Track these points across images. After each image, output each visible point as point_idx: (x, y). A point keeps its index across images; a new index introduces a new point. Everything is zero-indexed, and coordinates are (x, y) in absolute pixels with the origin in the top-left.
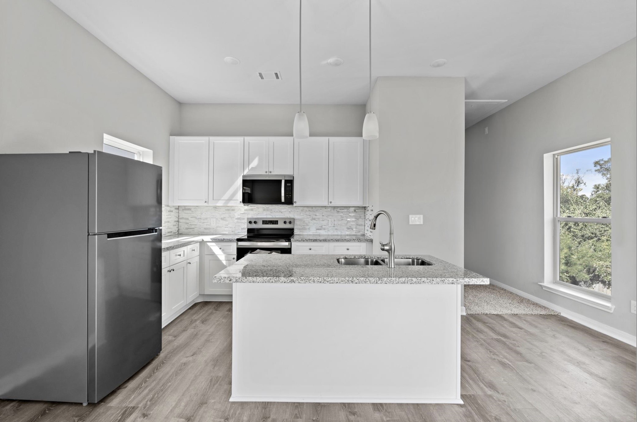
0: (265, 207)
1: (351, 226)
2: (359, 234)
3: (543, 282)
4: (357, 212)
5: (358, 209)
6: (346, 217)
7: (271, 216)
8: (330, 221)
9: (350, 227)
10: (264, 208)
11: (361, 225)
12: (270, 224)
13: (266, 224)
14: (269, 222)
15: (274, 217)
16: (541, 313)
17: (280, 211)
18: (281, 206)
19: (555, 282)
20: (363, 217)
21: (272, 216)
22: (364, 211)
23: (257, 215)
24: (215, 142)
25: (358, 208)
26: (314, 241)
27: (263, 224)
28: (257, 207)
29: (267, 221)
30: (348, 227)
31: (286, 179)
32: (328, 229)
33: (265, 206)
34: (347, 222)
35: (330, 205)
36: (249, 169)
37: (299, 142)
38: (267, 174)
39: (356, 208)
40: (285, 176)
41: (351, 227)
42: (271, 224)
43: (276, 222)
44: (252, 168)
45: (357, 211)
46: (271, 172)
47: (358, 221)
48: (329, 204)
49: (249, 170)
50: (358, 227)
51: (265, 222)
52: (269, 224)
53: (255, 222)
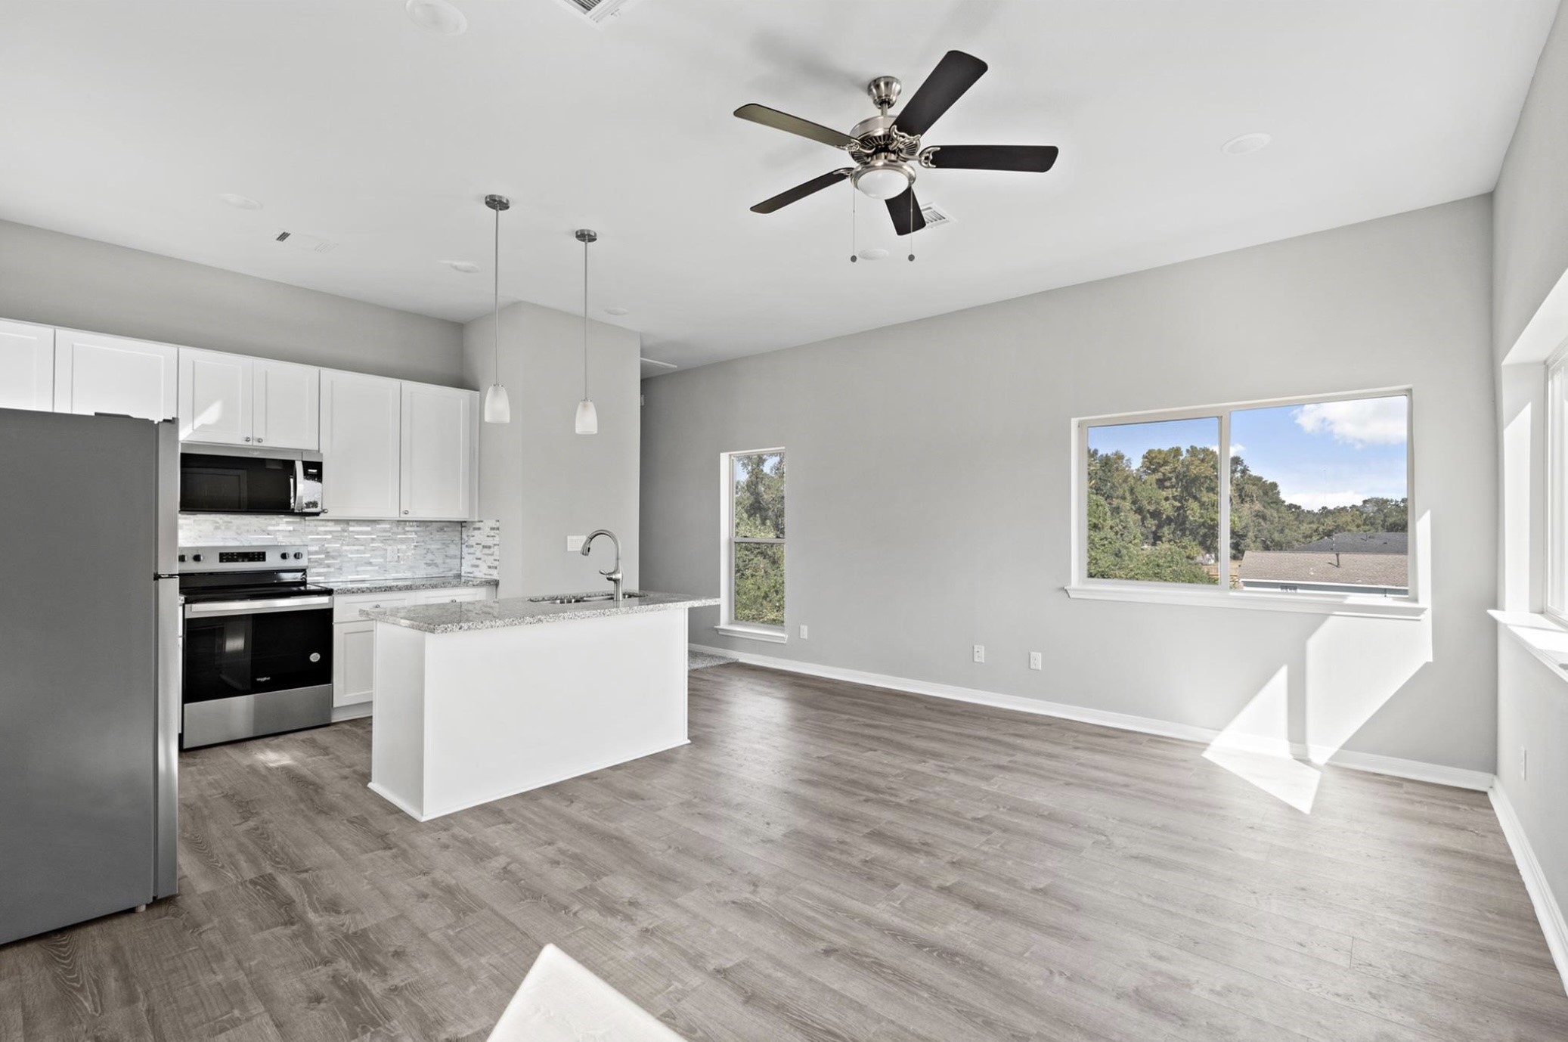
0: (221, 522)
1: (432, 560)
2: (451, 574)
3: (719, 624)
4: (445, 532)
5: (448, 527)
6: (423, 541)
7: (238, 541)
8: (389, 551)
9: (431, 562)
10: (217, 523)
11: (454, 557)
12: (243, 561)
13: (228, 560)
14: (238, 557)
15: (246, 545)
16: (721, 663)
17: (264, 531)
18: (266, 519)
19: (731, 623)
20: (457, 539)
21: (242, 542)
22: (460, 529)
23: (196, 539)
24: (75, 344)
25: (448, 524)
26: (385, 590)
27: (221, 560)
28: (194, 521)
29: (233, 554)
30: (428, 562)
31: (304, 460)
32: (385, 567)
33: (221, 519)
34: (425, 551)
35: (404, 517)
36: (195, 428)
37: (332, 382)
38: (250, 443)
39: (443, 524)
40: (302, 452)
41: (435, 562)
42: (246, 560)
43: (260, 556)
44: (203, 426)
45: (445, 529)
46: (260, 441)
47: (447, 549)
48: (402, 515)
49: (193, 429)
50: (448, 561)
51: (225, 557)
52: (240, 560)
53: (197, 558)
